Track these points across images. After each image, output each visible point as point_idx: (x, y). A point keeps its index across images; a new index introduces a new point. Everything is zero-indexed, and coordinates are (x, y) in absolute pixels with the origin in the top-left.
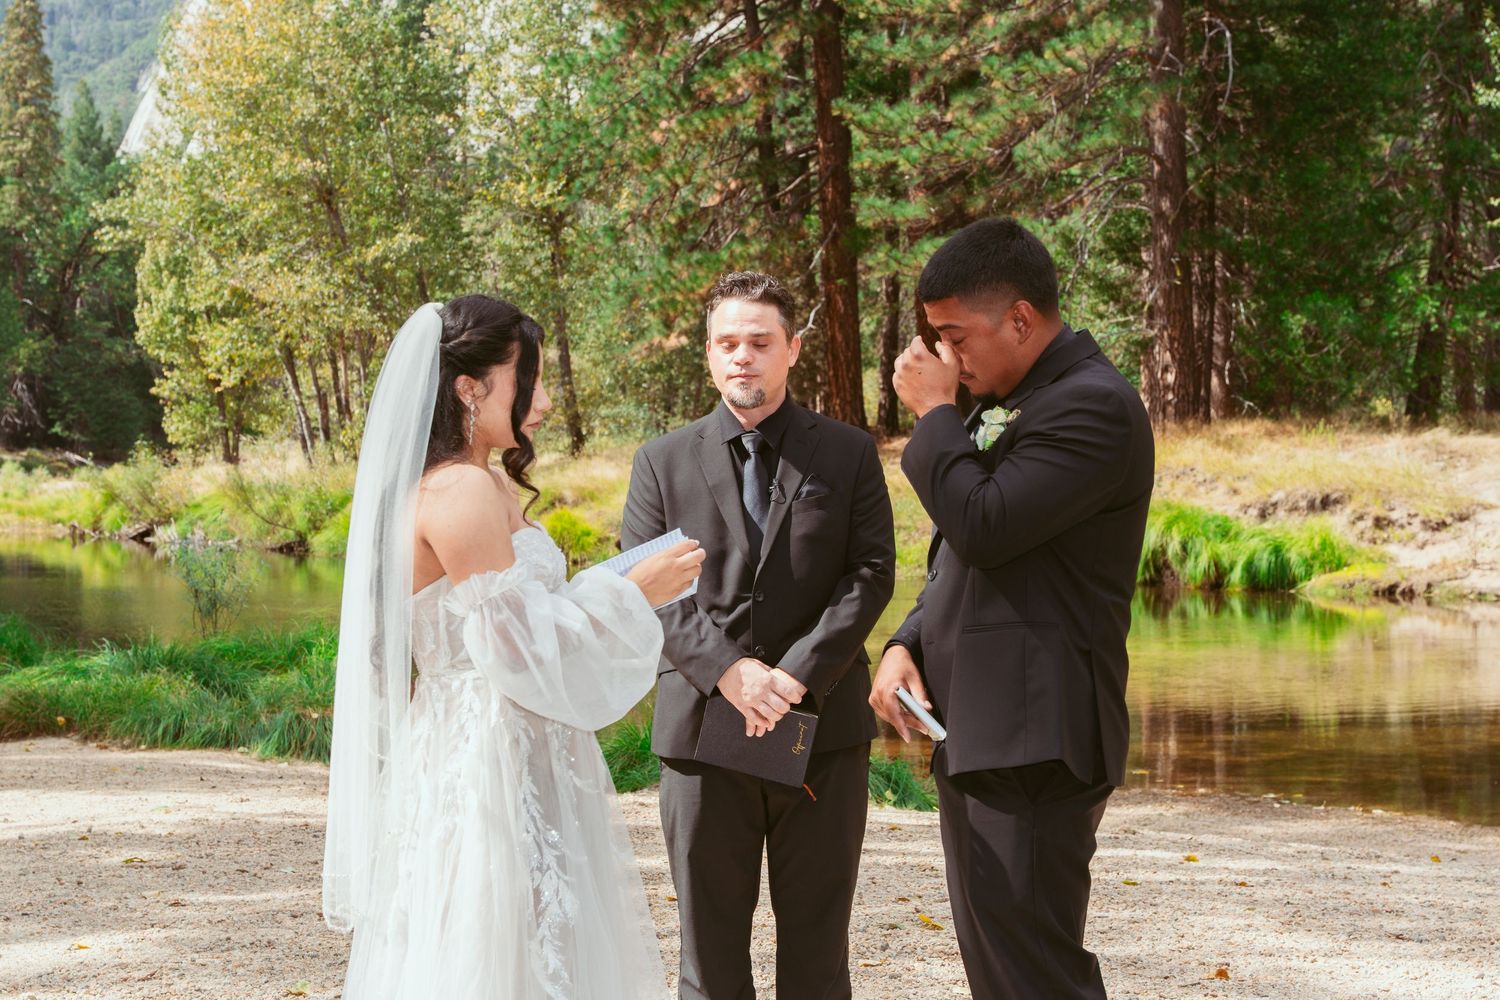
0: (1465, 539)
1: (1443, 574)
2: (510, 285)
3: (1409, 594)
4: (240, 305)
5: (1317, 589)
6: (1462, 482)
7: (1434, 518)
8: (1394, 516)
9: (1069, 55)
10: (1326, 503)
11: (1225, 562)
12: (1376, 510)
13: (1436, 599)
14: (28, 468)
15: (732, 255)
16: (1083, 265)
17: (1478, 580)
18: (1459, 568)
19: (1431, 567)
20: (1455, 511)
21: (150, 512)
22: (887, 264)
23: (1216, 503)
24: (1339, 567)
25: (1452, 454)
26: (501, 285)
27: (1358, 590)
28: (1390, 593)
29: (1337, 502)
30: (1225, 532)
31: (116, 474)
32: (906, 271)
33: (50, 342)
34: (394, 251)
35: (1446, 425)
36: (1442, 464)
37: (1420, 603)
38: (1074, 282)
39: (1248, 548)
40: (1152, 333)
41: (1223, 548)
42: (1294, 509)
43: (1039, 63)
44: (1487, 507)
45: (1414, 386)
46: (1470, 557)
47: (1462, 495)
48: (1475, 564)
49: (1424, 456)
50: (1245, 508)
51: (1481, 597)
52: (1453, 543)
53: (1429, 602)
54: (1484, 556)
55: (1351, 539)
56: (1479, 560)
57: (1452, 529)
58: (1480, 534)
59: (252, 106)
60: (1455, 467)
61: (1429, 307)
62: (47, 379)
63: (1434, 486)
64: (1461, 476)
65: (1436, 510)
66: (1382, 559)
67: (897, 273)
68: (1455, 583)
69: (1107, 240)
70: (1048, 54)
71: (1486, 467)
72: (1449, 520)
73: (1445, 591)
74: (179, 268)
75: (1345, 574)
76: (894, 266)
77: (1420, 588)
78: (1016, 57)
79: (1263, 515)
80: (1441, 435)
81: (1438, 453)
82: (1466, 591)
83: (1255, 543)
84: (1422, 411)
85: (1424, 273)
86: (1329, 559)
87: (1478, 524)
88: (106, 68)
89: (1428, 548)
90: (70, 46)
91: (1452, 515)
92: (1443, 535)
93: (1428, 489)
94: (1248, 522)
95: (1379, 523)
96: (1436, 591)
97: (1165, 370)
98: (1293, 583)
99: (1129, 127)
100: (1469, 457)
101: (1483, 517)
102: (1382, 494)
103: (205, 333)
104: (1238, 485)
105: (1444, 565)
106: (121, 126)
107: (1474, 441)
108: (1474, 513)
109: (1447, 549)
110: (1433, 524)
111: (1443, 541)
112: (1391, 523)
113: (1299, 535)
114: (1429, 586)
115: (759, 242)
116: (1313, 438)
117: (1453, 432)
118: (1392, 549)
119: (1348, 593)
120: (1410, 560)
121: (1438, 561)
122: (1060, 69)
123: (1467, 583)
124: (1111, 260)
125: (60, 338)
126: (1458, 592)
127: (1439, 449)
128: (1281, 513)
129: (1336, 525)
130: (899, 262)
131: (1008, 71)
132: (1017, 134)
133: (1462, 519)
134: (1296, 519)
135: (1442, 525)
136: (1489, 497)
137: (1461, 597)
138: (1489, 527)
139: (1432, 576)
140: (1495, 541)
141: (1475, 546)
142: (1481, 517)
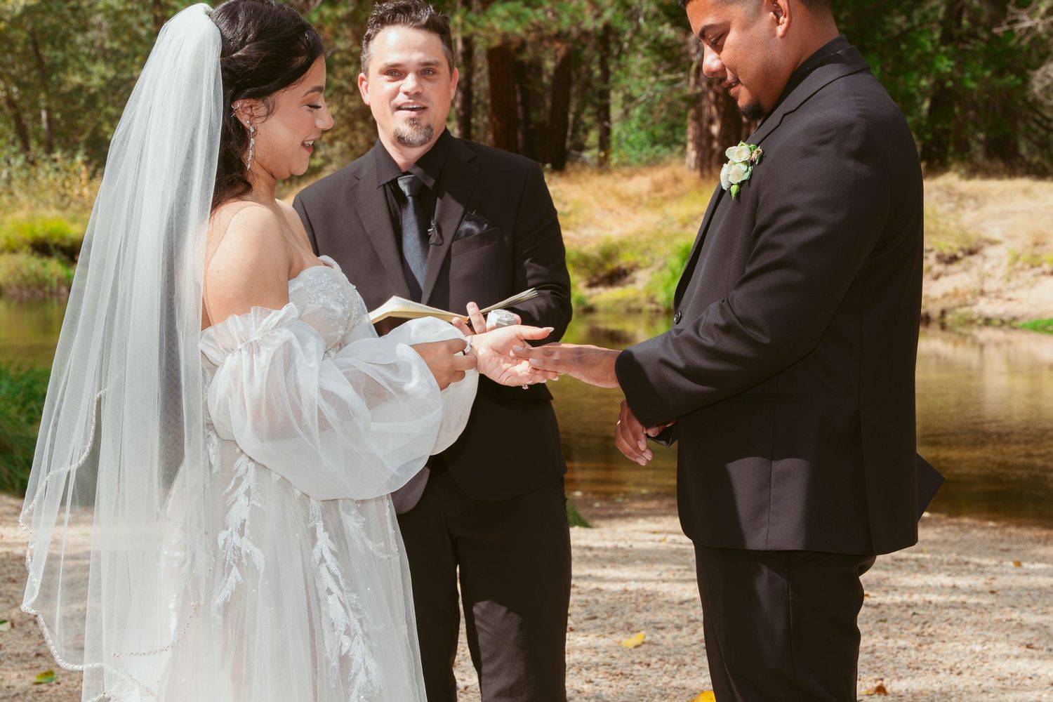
0: (975, 271)
1: (955, 302)
2: (116, 45)
3: (925, 322)
6: (971, 221)
7: (947, 252)
13: (949, 324)
15: (322, 17)
16: (639, 27)
17: (986, 307)
18: (969, 297)
19: (945, 295)
20: (966, 246)
22: (463, 26)
25: (962, 196)
26: (107, 45)
32: (481, 32)
34: (7, 12)
35: (956, 171)
36: (952, 205)
38: (630, 41)
40: (699, 90)
44: (993, 243)
45: (928, 137)
46: (978, 287)
47: (971, 232)
48: (982, 293)
49: (937, 198)
51: (988, 322)
52: (964, 275)
53: (943, 327)
54: (991, 285)
56: (987, 287)
57: (963, 263)
58: (987, 267)
60: (963, 208)
61: (945, 65)
63: (947, 224)
64: (969, 216)
67: (472, 36)
68: (965, 310)
69: (660, 6)
71: (991, 208)
72: (960, 254)
73: (956, 317)
76: (470, 28)
77: (935, 316)
80: (951, 178)
81: (949, 195)
82: (975, 317)
85: (937, 36)
87: (985, 257)
89: (942, 280)
91: (962, 250)
92: (955, 267)
93: (942, 227)
96: (949, 317)
97: (711, 122)
100: (976, 198)
101: (989, 251)
105: (956, 293)
107: (977, 185)
108: (981, 248)
109: (958, 280)
110: (947, 258)
111: (955, 273)
114: (943, 313)
115: (346, 5)
117: (962, 177)
121: (951, 290)
123: (976, 309)
124: (662, 24)
126: (968, 317)
127: (950, 191)
130: (474, 24)
133: (971, 252)
135: (953, 259)
136: (994, 233)
137: (971, 322)
138: (995, 261)
139: (945, 304)
140: (999, 272)
141: (983, 277)
142: (987, 251)
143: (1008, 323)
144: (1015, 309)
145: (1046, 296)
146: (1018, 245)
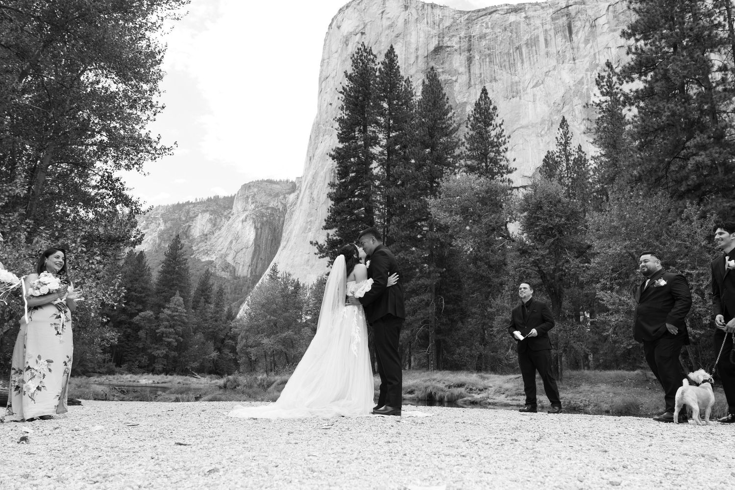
0: (486, 393)
1: (483, 399)
3: (477, 403)
4: (259, 344)
5: (460, 402)
6: (486, 383)
8: (474, 388)
10: (461, 386)
11: (443, 396)
12: (471, 387)
13: (481, 404)
14: (211, 378)
17: (490, 400)
18: (486, 398)
21: (235, 384)
23: (441, 385)
24: (465, 397)
25: (484, 377)
27: (467, 402)
28: (472, 403)
29: (463, 385)
30: (442, 390)
31: (230, 377)
33: (218, 353)
36: (483, 379)
39: (447, 393)
40: (429, 354)
41: (442, 394)
42: (455, 387)
44: (490, 387)
46: (487, 396)
47: (486, 385)
49: (479, 378)
50: (446, 386)
54: (490, 396)
55: (465, 393)
57: (484, 391)
58: (489, 392)
59: (263, 306)
62: (217, 361)
64: (486, 381)
65: (481, 388)
66: (471, 396)
71: (490, 380)
74: (247, 338)
75: (465, 399)
79: (449, 388)
80: (482, 374)
83: (448, 393)
84: (479, 369)
86: (461, 396)
88: (234, 304)
89: (480, 395)
90: (228, 299)
91: (484, 388)
92: (482, 392)
93: (479, 383)
94: (446, 389)
95: (471, 390)
97: (431, 361)
98: (455, 401)
102: (472, 384)
103: (249, 349)
106: (237, 313)
109: (483, 395)
110: (480, 390)
112: (473, 390)
113: (457, 391)
116: (459, 374)
118: (473, 395)
119: (465, 402)
120: (477, 397)
121: (482, 397)
125: (220, 353)
127: (482, 377)
128: (452, 387)
129: (462, 390)
133: (486, 389)
134: (455, 389)
135: (482, 390)
136: (491, 385)
137: (486, 404)
140: (492, 393)
141: (489, 394)
142: (490, 389)
144: (496, 401)
145: (502, 398)
146: (496, 388)
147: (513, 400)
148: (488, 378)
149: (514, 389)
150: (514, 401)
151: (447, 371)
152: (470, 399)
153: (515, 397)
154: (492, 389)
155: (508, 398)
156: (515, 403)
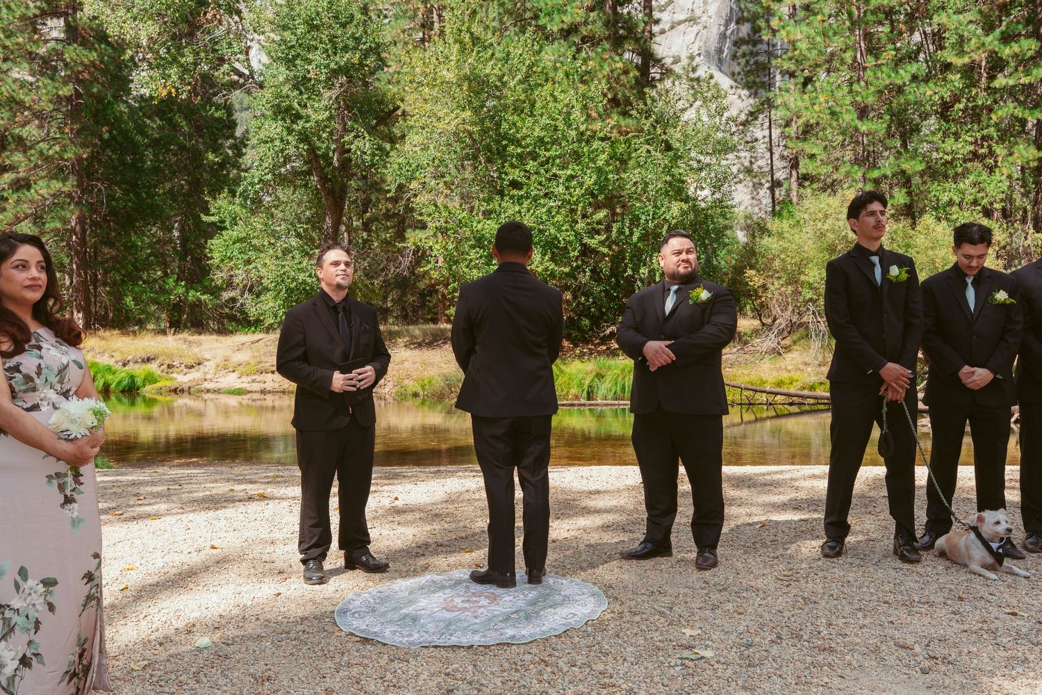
0: (201, 371)
1: (194, 384)
3: (182, 391)
5: (148, 390)
6: (198, 352)
7: (189, 364)
8: (174, 364)
9: (41, 192)
10: (148, 360)
11: (110, 382)
12: (168, 362)
13: (191, 393)
17: (207, 385)
18: (199, 382)
19: (189, 382)
20: (197, 362)
23: (104, 360)
24: (156, 382)
25: (191, 342)
27: (163, 390)
28: (175, 391)
29: (154, 359)
30: (109, 369)
37: (186, 394)
39: (122, 375)
41: (110, 377)
42: (136, 362)
43: (27, 193)
44: (208, 360)
46: (203, 377)
47: (198, 356)
48: (205, 380)
50: (117, 362)
51: (208, 391)
52: (196, 373)
53: (189, 394)
54: (208, 377)
55: (159, 373)
56: (207, 379)
57: (196, 368)
58: (206, 369)
61: (181, 290)
63: (189, 353)
64: (197, 350)
65: (190, 361)
66: (171, 379)
68: (198, 386)
70: (32, 191)
71: (204, 346)
72: (194, 365)
73: (195, 390)
75: (158, 385)
77: (186, 389)
78: (17, 190)
79: (124, 365)
80: (185, 335)
82: (203, 389)
86: (150, 379)
87: (205, 366)
89: (187, 375)
91: (195, 363)
92: (192, 370)
93: (186, 354)
94: (119, 367)
95: (169, 366)
96: (191, 390)
98: (138, 389)
99: (65, 221)
102: (171, 356)
104: (114, 354)
105: (194, 380)
108: (203, 362)
109: (194, 375)
110: (189, 366)
111: (193, 372)
112: (173, 366)
113: (139, 371)
114: (189, 388)
118: (175, 375)
119: (159, 391)
120: (182, 379)
121: (192, 379)
122: (37, 197)
123: (203, 386)
126: (200, 390)
127: (185, 340)
128: (131, 363)
129: (153, 367)
131: (15, 196)
132: (18, 220)
133: (199, 364)
134: (137, 366)
135: (192, 367)
136: (208, 357)
138: (210, 366)
139: (190, 384)
140: (211, 372)
141: (205, 373)
142: (206, 363)
143: (217, 391)
144: (219, 386)
145: (231, 380)
146: (218, 361)
147: (254, 381)
148: (199, 344)
149: (253, 362)
150: (254, 384)
151: (116, 332)
152: (168, 384)
153: (259, 377)
154: (211, 363)
155: (244, 379)
156: (256, 387)
